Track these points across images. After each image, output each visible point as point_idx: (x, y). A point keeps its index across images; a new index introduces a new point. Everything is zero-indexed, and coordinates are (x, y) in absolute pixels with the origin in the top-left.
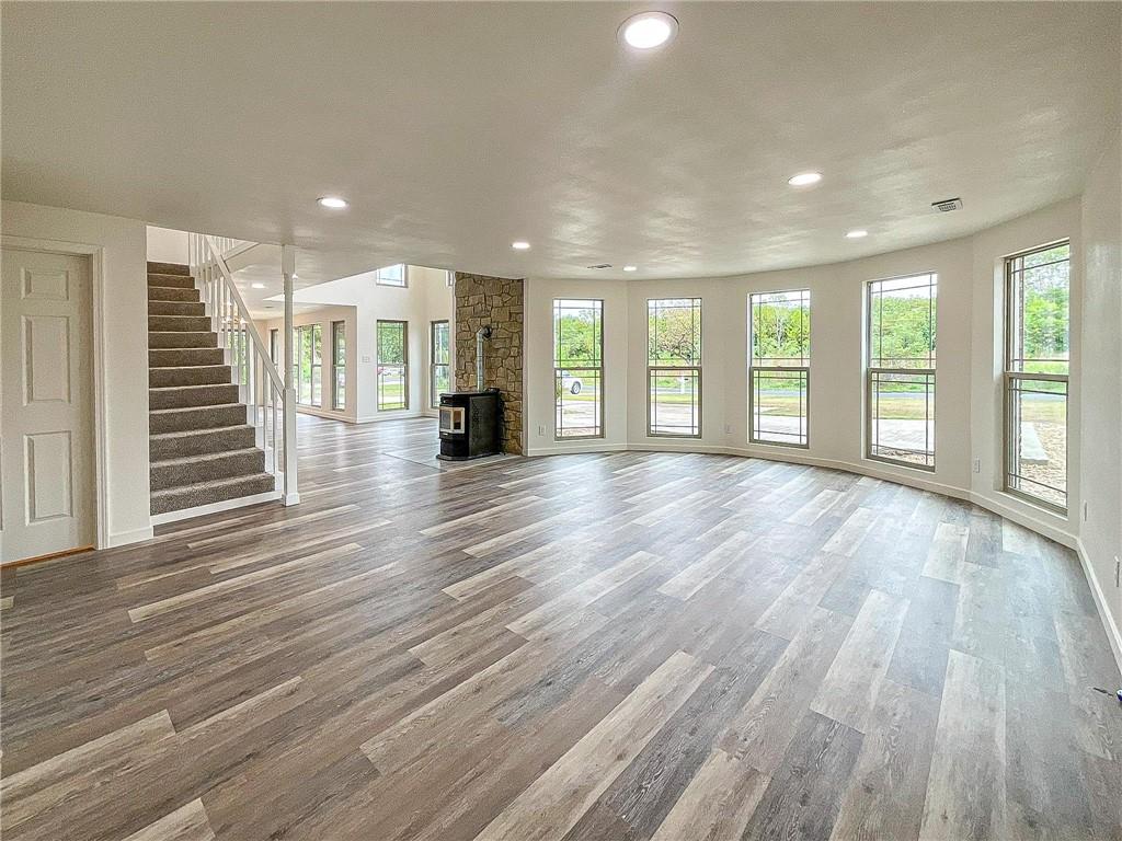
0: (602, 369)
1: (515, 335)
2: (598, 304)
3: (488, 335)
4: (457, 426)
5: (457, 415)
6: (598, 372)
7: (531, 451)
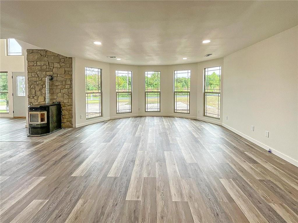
0: (101, 93)
1: (68, 80)
2: (100, 70)
3: (51, 79)
4: (42, 120)
5: (42, 115)
6: (100, 94)
7: (77, 125)
